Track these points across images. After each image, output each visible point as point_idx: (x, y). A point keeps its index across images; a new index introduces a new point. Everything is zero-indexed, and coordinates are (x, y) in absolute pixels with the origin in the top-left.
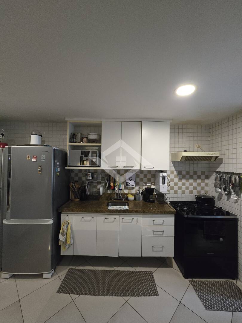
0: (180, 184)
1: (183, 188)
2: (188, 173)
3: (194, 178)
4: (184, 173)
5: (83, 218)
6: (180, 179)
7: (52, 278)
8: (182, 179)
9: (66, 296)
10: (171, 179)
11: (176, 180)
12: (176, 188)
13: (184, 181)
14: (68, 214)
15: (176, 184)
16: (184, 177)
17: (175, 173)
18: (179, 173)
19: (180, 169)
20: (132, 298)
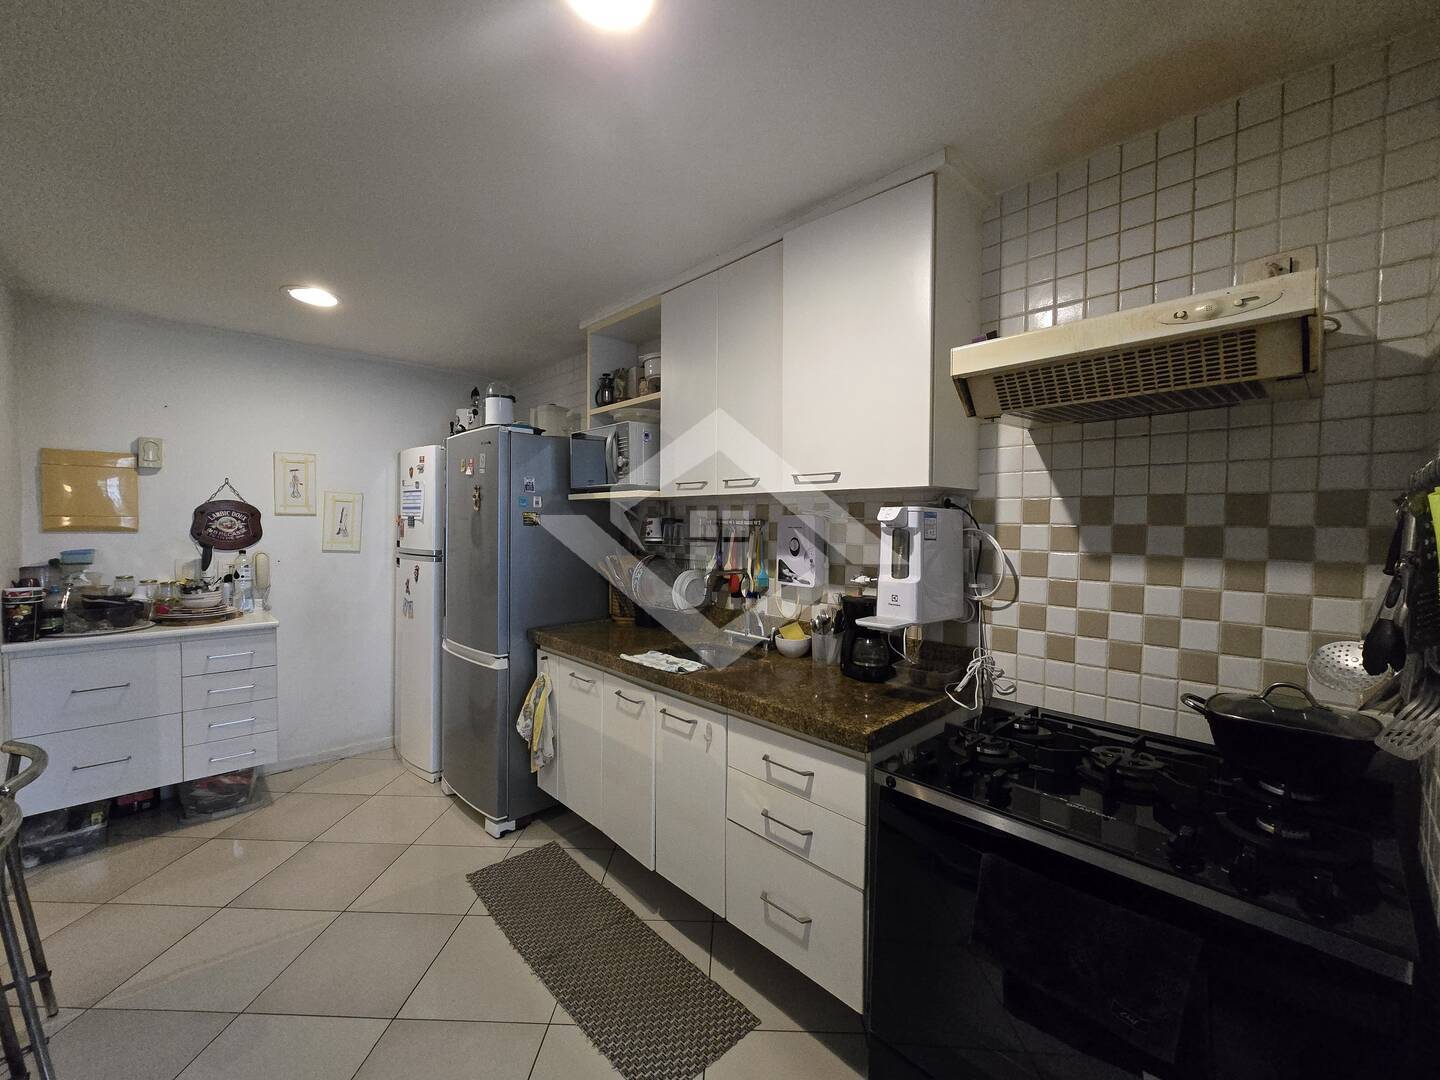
0: (1094, 595)
1: (1126, 627)
2: (1167, 509)
3: (1229, 553)
4: (1131, 512)
5: (572, 675)
6: (1098, 561)
7: (500, 840)
8: (1114, 557)
9: (472, 894)
10: (1027, 557)
11: (1066, 563)
12: (1062, 620)
13: (1128, 572)
14: (548, 655)
15: (1062, 594)
16: (1129, 542)
17: (1059, 515)
18: (1090, 511)
19: (1097, 485)
20: (578, 1030)
